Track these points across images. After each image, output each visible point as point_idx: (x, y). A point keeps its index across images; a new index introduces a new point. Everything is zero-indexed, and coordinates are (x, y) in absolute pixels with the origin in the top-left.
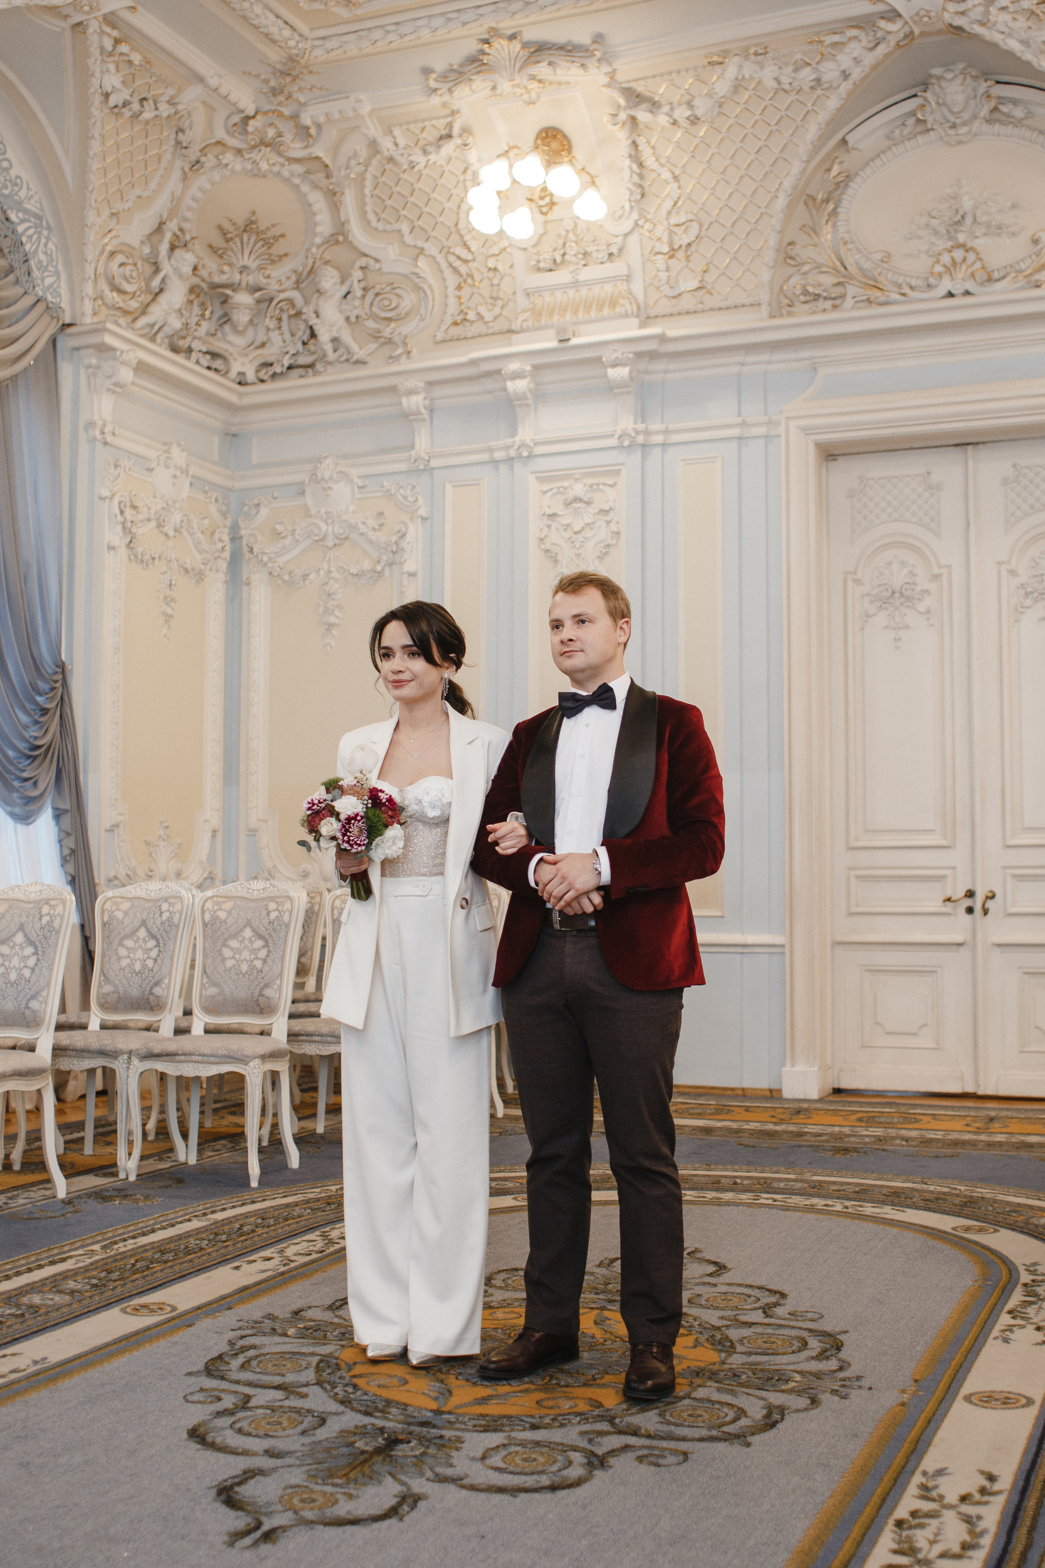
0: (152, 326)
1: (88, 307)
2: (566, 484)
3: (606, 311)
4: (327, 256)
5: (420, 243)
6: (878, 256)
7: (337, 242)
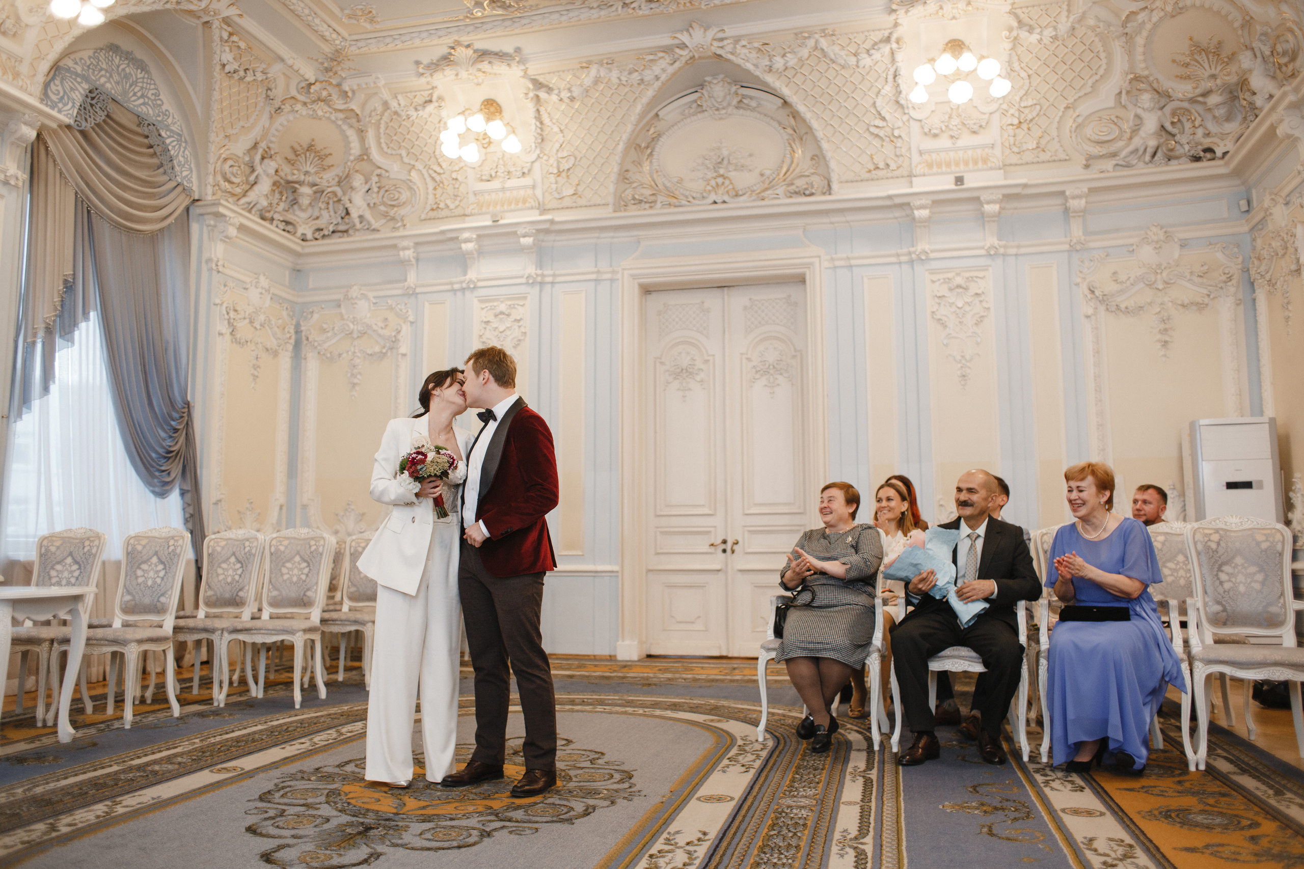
0: (249, 203)
1: (209, 190)
2: (495, 304)
3: (520, 205)
4: (357, 168)
5: (412, 162)
6: (676, 180)
7: (363, 160)
